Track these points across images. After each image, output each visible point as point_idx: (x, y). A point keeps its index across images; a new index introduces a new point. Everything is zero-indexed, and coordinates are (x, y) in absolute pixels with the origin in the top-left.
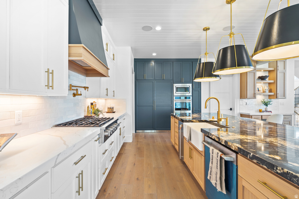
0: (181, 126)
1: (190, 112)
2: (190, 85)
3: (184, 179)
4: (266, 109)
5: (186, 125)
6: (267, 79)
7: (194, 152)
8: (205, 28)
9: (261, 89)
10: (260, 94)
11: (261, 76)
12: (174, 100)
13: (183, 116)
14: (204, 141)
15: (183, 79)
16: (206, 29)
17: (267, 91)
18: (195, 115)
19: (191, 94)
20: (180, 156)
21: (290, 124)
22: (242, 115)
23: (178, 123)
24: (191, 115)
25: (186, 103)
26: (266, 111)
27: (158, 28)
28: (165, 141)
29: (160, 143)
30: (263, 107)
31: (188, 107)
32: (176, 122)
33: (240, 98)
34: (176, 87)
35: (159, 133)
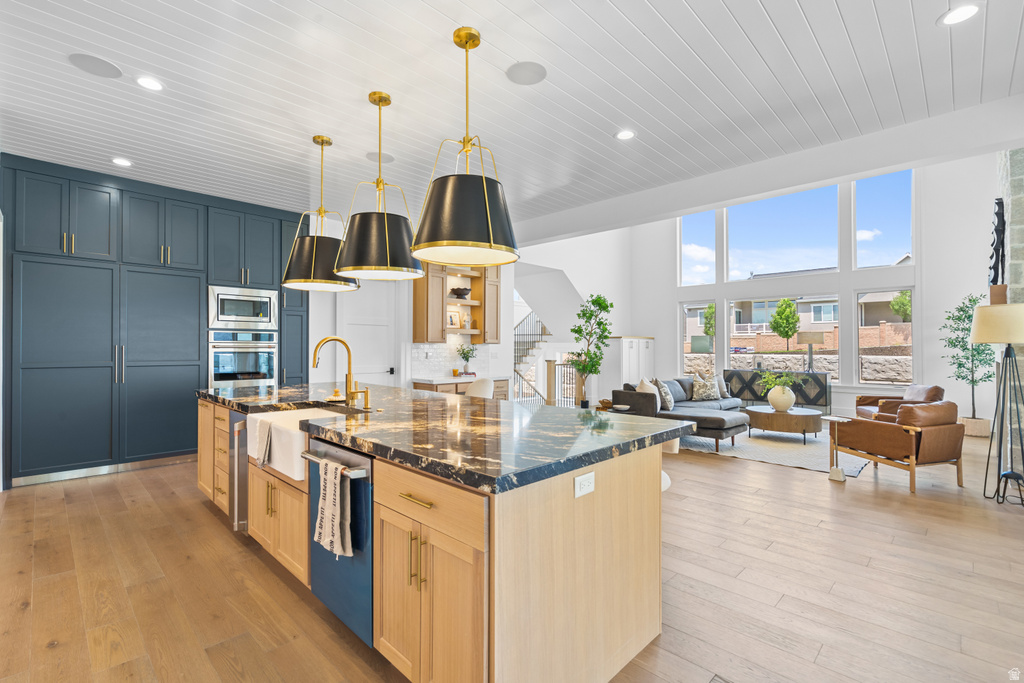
0: (237, 427)
1: (273, 382)
2: (274, 295)
3: (249, 583)
4: (466, 367)
5: (255, 421)
6: (468, 297)
7: (282, 493)
8: (319, 137)
9: (456, 320)
10: (454, 332)
11: (456, 288)
12: (210, 345)
13: (246, 395)
14: (309, 452)
15: (246, 272)
16: (321, 142)
17: (468, 326)
18: (287, 391)
19: (274, 325)
20: (236, 523)
21: (506, 397)
22: (417, 385)
23: (227, 418)
24: (276, 391)
25: (256, 353)
26: (467, 373)
27: (150, 83)
28: (173, 493)
29: (149, 506)
30: (460, 365)
31: (264, 369)
32: (219, 419)
33: (414, 342)
34: (220, 297)
35: (141, 472)
